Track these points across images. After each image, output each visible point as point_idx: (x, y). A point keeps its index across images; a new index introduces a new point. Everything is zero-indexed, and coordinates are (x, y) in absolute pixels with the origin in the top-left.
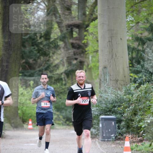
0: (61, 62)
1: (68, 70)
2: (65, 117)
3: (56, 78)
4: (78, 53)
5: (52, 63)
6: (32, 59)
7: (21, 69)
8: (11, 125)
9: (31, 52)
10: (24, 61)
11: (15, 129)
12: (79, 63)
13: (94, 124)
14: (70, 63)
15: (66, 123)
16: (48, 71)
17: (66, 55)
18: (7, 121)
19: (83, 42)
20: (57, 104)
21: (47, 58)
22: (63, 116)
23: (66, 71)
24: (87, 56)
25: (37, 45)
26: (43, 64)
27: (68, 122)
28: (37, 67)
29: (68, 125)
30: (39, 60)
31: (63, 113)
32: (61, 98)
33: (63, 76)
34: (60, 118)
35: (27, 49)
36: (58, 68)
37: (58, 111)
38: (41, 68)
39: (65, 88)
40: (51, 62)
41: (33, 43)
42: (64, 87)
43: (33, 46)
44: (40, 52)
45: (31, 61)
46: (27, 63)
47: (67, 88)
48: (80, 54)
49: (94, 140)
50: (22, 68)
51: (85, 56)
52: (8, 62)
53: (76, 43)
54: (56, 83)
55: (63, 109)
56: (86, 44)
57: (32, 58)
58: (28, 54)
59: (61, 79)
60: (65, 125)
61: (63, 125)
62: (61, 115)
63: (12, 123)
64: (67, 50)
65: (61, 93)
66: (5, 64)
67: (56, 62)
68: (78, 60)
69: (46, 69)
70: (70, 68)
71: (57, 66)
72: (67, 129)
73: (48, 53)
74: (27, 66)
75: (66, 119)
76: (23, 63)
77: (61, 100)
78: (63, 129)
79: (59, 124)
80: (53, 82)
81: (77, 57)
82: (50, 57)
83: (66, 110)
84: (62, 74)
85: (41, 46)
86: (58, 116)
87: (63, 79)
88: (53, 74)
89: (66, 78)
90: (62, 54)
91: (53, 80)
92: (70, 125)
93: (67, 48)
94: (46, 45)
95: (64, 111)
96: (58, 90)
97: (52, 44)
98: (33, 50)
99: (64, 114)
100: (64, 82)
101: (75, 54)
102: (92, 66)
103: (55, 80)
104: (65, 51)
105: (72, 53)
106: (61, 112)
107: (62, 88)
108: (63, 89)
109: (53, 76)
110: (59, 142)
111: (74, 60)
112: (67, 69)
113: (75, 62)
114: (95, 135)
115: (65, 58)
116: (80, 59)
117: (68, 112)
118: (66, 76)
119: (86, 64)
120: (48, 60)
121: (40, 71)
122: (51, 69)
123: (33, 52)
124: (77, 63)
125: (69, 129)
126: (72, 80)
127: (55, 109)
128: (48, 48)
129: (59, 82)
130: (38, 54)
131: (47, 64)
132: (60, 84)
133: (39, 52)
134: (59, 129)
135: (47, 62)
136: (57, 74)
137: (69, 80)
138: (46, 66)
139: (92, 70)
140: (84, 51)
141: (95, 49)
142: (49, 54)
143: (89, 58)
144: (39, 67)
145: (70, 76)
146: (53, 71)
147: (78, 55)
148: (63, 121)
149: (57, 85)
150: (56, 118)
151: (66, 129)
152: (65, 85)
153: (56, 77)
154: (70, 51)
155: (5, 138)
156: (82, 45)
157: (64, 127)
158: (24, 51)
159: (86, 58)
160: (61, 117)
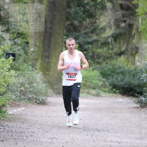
0: (108, 25)
1: (116, 34)
2: (112, 84)
3: (102, 42)
4: (127, 15)
5: (98, 26)
6: (78, 21)
7: (65, 31)
8: (54, 91)
9: (76, 13)
10: (69, 22)
11: (58, 95)
12: (128, 26)
13: (144, 92)
14: (118, 26)
15: (112, 90)
16: (94, 34)
17: (114, 17)
18: (49, 87)
19: (133, 3)
20: (103, 70)
21: (94, 20)
22: (109, 82)
23: (113, 34)
24: (137, 19)
25: (83, 6)
26: (89, 27)
27: (114, 90)
28: (82, 29)
29: (114, 92)
30: (84, 22)
31: (109, 79)
32: (107, 64)
33: (110, 40)
34: (105, 84)
35: (73, 10)
36: (105, 31)
37: (104, 77)
38: (87, 30)
39: (112, 53)
40: (97, 24)
41: (78, 3)
42: (111, 51)
43: (79, 6)
44: (86, 13)
45: (76, 23)
46: (72, 25)
47: (114, 52)
48: (129, 16)
49: (145, 109)
50: (67, 31)
51: (134, 18)
52: (52, 23)
53: (125, 4)
54: (103, 48)
55: (109, 75)
56: (136, 5)
57: (76, 20)
58: (73, 15)
59: (108, 43)
60: (111, 93)
61: (109, 92)
62: (107, 82)
63: (55, 89)
64: (115, 12)
65: (108, 58)
66: (49, 25)
67: (103, 24)
68: (127, 22)
69: (92, 32)
70: (118, 31)
71: (103, 29)
72: (114, 96)
73: (95, 14)
74: (72, 28)
75: (112, 86)
76: (68, 25)
77: (107, 65)
78: (109, 96)
79: (104, 91)
80: (99, 46)
81: (126, 19)
82: (96, 19)
83: (113, 76)
84: (109, 37)
85: (88, 7)
86: (104, 82)
87: (110, 43)
88: (99, 38)
89: (113, 42)
90: (110, 16)
91: (99, 44)
92: (117, 93)
93: (115, 9)
94: (93, 6)
95: (110, 77)
96: (105, 55)
97: (100, 5)
98: (79, 11)
99: (110, 81)
100: (111, 47)
101: (123, 16)
102: (142, 29)
103: (101, 44)
104: (113, 12)
105: (121, 15)
106: (107, 79)
107: (108, 52)
108: (110, 54)
109: (99, 39)
110: (105, 110)
111: (122, 23)
112: (114, 32)
113: (123, 25)
114: (145, 103)
115: (113, 20)
116: (128, 21)
117: (114, 79)
118: (113, 40)
119: (135, 27)
120: (95, 23)
121: (85, 34)
122: (98, 32)
123: (78, 13)
124: (125, 26)
125: (115, 97)
126: (120, 44)
127: (100, 75)
128: (95, 9)
129: (105, 46)
130: (84, 16)
131: (94, 26)
132: (107, 48)
133: (84, 14)
134: (104, 97)
135: (93, 24)
136: (104, 37)
137: (116, 44)
138: (92, 28)
139: (142, 34)
140: (133, 13)
141: (145, 11)
142: (96, 16)
143: (138, 21)
144: (84, 30)
145: (118, 40)
146: (99, 34)
147: (127, 17)
148: (109, 88)
149: (104, 49)
150: (102, 85)
151: (112, 97)
152: (112, 49)
153: (103, 40)
154: (118, 13)
155: (47, 104)
156: (132, 6)
157: (111, 94)
158: (69, 13)
159: (135, 20)
160: (107, 84)
